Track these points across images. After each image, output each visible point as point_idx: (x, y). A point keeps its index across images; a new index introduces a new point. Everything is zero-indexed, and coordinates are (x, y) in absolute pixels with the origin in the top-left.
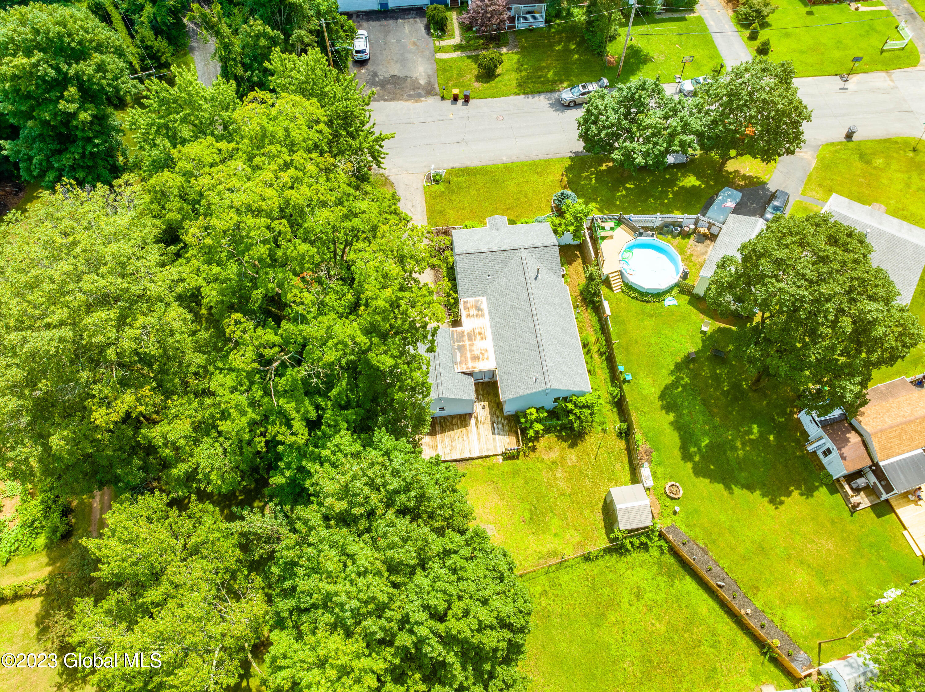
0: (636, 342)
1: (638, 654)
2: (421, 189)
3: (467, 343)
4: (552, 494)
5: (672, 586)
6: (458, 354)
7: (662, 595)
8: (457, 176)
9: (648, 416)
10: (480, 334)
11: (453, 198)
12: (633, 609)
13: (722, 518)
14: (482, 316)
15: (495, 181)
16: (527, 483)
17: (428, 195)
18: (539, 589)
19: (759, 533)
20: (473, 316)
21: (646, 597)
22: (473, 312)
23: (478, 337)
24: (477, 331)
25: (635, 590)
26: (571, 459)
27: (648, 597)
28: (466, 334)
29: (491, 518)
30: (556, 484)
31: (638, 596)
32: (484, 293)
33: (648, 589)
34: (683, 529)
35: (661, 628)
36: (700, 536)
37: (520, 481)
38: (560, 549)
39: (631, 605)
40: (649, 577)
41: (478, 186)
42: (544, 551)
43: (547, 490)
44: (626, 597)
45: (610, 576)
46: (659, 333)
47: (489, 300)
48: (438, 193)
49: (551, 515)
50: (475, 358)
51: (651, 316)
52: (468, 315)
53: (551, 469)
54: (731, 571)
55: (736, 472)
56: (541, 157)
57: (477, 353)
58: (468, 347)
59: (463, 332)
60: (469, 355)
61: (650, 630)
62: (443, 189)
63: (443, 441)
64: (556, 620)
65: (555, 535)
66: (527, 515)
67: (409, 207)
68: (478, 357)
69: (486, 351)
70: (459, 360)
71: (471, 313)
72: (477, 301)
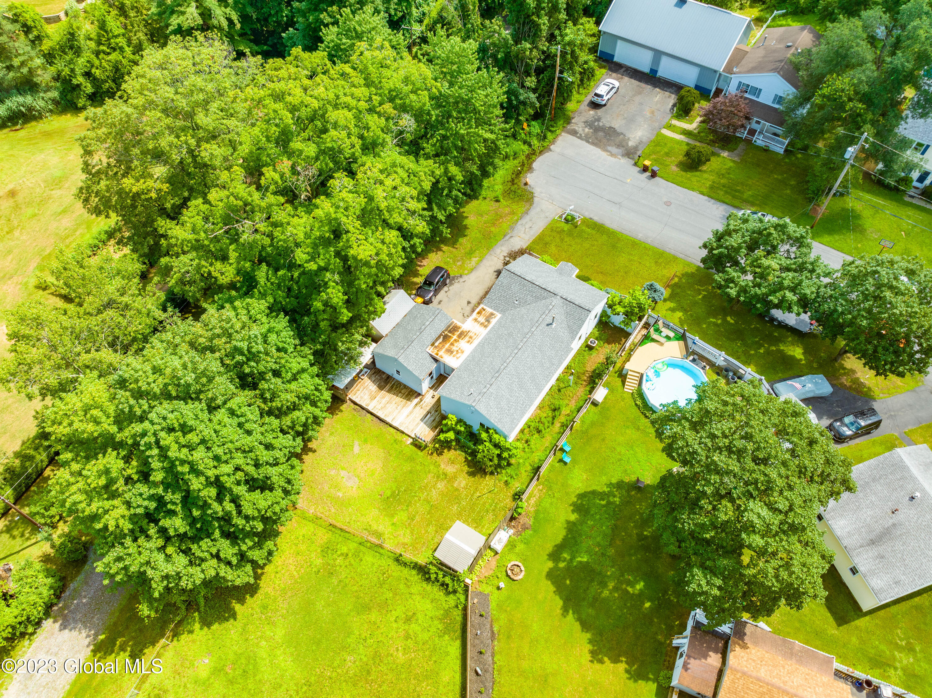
0: (603, 440)
1: (365, 659)
2: (549, 219)
3: (455, 337)
4: (421, 495)
5: (440, 637)
6: (441, 340)
7: (426, 636)
8: (588, 226)
9: (554, 500)
10: (471, 337)
11: (566, 239)
12: (395, 625)
13: (535, 627)
14: (486, 326)
15: (614, 247)
16: (411, 472)
17: (550, 227)
18: (345, 549)
19: (555, 667)
20: (479, 322)
21: (413, 625)
22: (482, 319)
23: (467, 339)
24: (470, 334)
25: (410, 614)
26: (460, 482)
27: (414, 627)
28: (460, 331)
29: (362, 475)
30: (431, 491)
31: (408, 620)
32: (503, 311)
33: (420, 622)
34: (493, 605)
35: (401, 658)
36: (501, 623)
37: (407, 467)
38: (386, 536)
39: (396, 621)
40: (430, 614)
41: (596, 243)
42: (375, 527)
43: (420, 488)
44: (399, 611)
45: (402, 586)
46: (632, 447)
47: (501, 318)
48: (559, 230)
49: (405, 508)
50: (450, 351)
51: (638, 429)
52: (476, 320)
53: (438, 477)
54: (499, 671)
55: (585, 603)
56: (673, 252)
57: (454, 348)
58: (452, 340)
59: (459, 328)
60: (447, 346)
61: (391, 652)
62: (566, 229)
63: (383, 398)
64: (334, 581)
65: (393, 524)
66: (388, 493)
67: (527, 226)
68: (452, 352)
69: (463, 352)
70: (436, 344)
71: (479, 319)
72: (492, 314)
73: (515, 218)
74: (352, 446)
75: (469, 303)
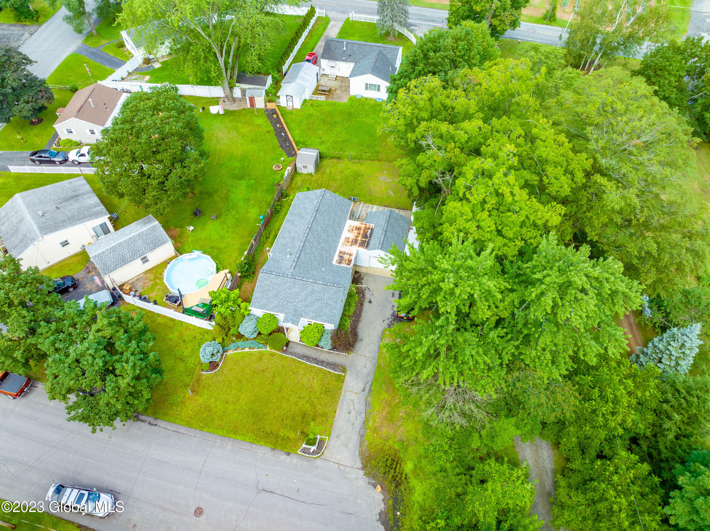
1: (335, 129)
2: (334, 434)
3: (359, 239)
6: (368, 234)
8: (289, 439)
10: (348, 242)
12: (328, 140)
14: (341, 252)
17: (330, 420)
20: (348, 254)
22: (346, 257)
23: (350, 240)
24: (350, 244)
28: (358, 244)
32: (332, 266)
38: (350, 164)
48: (319, 420)
50: (359, 229)
52: (350, 255)
57: (356, 231)
58: (360, 236)
59: (359, 246)
60: (362, 232)
61: (325, 133)
62: (312, 424)
66: (360, 178)
67: (353, 412)
68: (356, 228)
69: (349, 231)
70: (370, 231)
71: (348, 256)
72: (340, 263)
73: (371, 424)
74: (394, 193)
75: (370, 302)
